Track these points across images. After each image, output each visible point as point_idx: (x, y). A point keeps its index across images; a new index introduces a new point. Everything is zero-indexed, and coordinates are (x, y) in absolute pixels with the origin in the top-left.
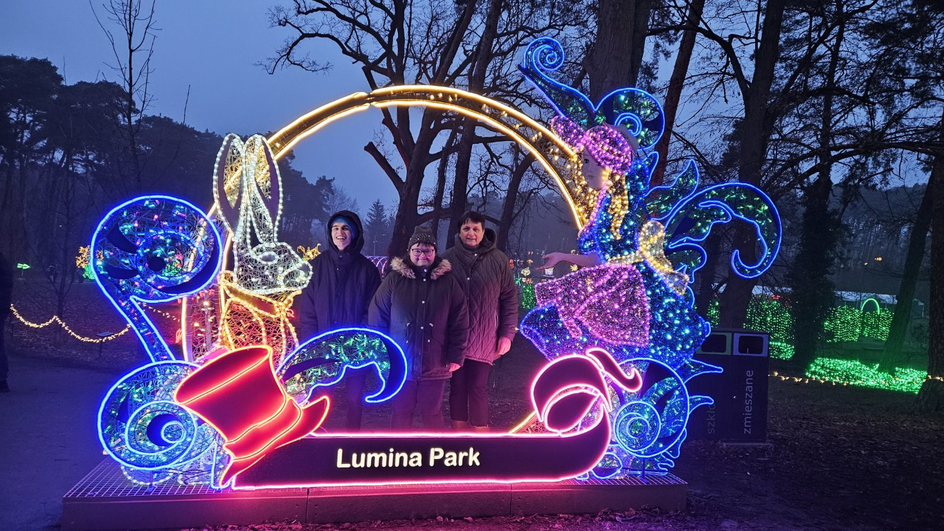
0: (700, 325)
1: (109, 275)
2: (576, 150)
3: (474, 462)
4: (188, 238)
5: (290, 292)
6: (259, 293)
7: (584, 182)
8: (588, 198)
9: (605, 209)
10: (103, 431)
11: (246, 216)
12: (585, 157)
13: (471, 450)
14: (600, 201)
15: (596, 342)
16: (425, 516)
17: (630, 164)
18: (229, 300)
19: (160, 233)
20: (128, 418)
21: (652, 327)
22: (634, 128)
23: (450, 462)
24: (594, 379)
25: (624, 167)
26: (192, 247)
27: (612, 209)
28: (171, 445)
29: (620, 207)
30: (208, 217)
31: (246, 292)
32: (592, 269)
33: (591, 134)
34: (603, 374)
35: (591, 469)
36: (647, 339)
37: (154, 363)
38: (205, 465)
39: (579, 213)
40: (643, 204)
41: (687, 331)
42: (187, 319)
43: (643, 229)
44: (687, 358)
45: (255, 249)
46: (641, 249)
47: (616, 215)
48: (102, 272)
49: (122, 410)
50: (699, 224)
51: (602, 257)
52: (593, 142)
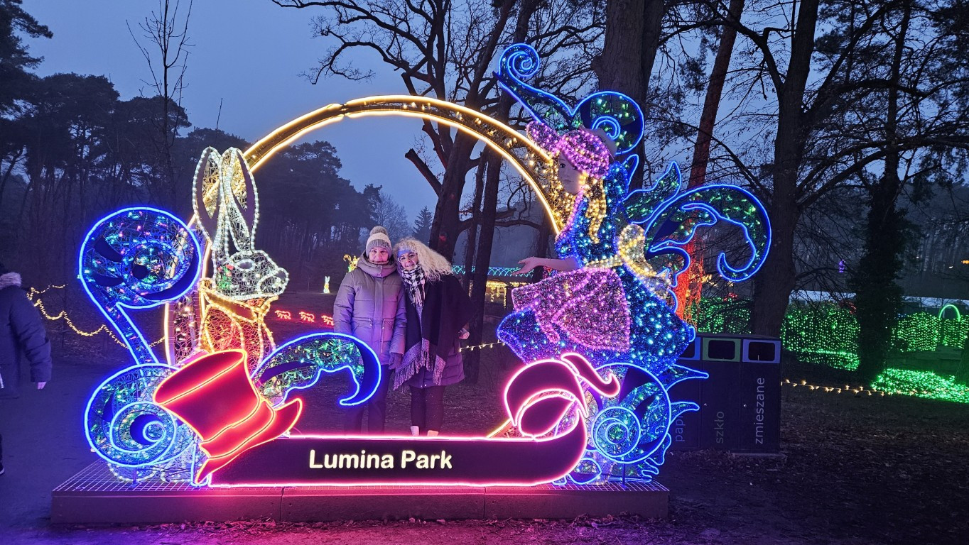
0: (683, 330)
1: (97, 283)
2: (552, 155)
3: (446, 465)
4: (169, 247)
5: (266, 299)
6: (236, 299)
7: (560, 187)
8: (564, 202)
9: (583, 214)
10: (89, 429)
11: (224, 226)
12: (561, 161)
13: (443, 453)
14: (577, 206)
15: (575, 347)
16: (397, 518)
17: (608, 168)
18: (208, 306)
19: (143, 242)
20: (112, 418)
21: (632, 331)
22: (612, 132)
23: (422, 464)
24: (570, 384)
25: (601, 171)
26: (173, 256)
27: (590, 214)
28: (153, 443)
29: (597, 210)
30: (188, 227)
31: (225, 298)
32: (570, 273)
33: (567, 139)
34: (580, 379)
35: (568, 473)
36: (628, 343)
37: (139, 365)
38: (186, 463)
39: (556, 218)
40: (622, 208)
41: (670, 336)
42: (170, 324)
43: (623, 233)
44: (669, 363)
45: (233, 257)
46: (620, 253)
47: (594, 219)
48: (90, 280)
49: (106, 410)
50: (682, 227)
51: (579, 261)
52: (569, 146)
